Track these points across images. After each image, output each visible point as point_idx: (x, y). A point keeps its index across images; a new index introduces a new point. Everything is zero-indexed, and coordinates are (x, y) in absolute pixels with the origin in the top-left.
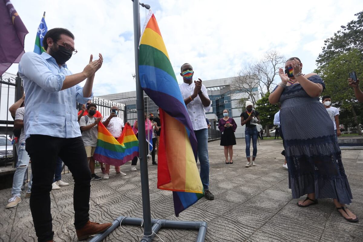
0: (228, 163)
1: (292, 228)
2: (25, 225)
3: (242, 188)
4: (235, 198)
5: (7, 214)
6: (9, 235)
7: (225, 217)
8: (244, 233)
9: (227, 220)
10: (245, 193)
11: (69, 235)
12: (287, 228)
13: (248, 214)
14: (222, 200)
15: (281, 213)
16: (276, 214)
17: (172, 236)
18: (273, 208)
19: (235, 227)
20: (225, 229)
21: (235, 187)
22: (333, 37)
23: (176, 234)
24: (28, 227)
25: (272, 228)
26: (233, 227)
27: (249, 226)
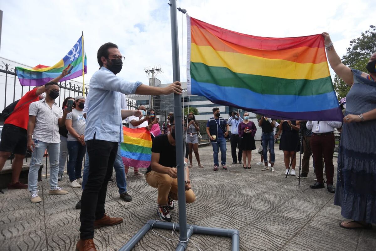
0: (246, 168)
1: (323, 240)
2: (56, 223)
3: (266, 196)
4: (260, 206)
5: (36, 210)
6: (45, 232)
7: (254, 225)
8: (276, 243)
9: (256, 228)
10: (270, 201)
11: (102, 235)
12: (319, 241)
13: (277, 223)
14: (247, 207)
15: (310, 225)
16: (305, 225)
17: (206, 242)
18: (301, 218)
19: (265, 236)
20: (256, 238)
21: (258, 195)
22: (360, 37)
23: (209, 240)
24: (61, 225)
25: (304, 239)
26: (264, 236)
27: (281, 237)
